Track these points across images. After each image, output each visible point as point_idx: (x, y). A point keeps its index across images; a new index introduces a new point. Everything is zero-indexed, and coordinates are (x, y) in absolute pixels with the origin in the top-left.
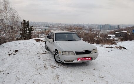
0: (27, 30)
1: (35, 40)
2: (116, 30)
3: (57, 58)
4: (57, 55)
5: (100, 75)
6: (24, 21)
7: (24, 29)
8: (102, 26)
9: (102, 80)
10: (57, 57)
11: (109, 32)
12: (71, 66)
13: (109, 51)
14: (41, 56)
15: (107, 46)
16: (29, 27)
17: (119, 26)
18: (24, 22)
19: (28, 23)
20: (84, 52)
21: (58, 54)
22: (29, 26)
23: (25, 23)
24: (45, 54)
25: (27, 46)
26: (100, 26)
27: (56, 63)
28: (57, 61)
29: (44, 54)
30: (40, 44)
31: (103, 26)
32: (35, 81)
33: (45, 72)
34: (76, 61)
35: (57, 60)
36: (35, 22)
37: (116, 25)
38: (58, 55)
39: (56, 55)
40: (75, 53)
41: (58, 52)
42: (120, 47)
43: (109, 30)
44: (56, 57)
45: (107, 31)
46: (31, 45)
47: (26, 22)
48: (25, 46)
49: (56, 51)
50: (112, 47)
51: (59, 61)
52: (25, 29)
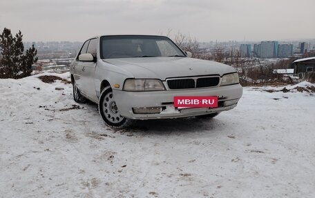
0: (16, 60)
1: (40, 78)
2: (296, 55)
3: (109, 112)
4: (107, 100)
5: (251, 148)
6: (7, 32)
7: (8, 58)
8: (252, 48)
9: (255, 157)
10: (107, 108)
11: (275, 63)
12: (156, 133)
13: (276, 99)
14: (58, 115)
15: (270, 88)
16: (22, 50)
17: (303, 45)
18: (7, 37)
19: (20, 39)
20: (195, 79)
21: (111, 96)
22: (22, 48)
23: (11, 40)
24: (70, 111)
25: (11, 95)
26: (248, 46)
27: (106, 127)
28: (111, 120)
29: (66, 110)
30: (56, 89)
31: (255, 45)
32: (29, 165)
33: (69, 146)
34: (170, 112)
35: (109, 117)
36: (43, 44)
37: (296, 42)
38: (110, 100)
39: (105, 101)
40: (165, 84)
41: (110, 90)
42: (310, 88)
43: (274, 57)
44: (104, 108)
45: (270, 60)
46: (25, 92)
47: (14, 36)
48: (6, 93)
49: (105, 89)
50: (285, 90)
51: (116, 122)
52: (12, 57)
